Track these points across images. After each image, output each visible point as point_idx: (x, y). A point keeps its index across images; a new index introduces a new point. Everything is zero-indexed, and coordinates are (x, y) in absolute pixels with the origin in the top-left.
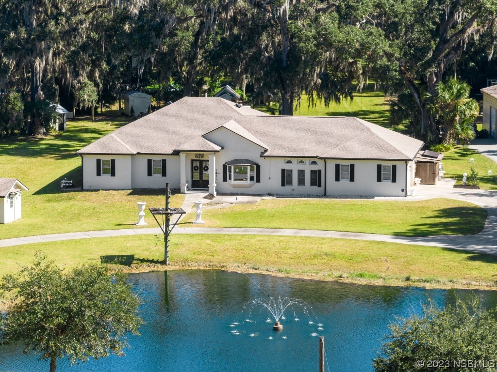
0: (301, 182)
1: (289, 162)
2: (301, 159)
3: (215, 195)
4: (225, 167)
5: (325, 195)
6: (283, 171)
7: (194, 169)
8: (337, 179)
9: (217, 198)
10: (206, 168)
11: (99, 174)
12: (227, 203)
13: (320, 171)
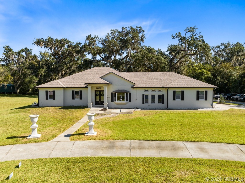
0: (153, 101)
1: (147, 91)
2: (153, 89)
3: (107, 109)
4: (112, 94)
5: (167, 108)
6: (143, 95)
7: (96, 95)
8: (174, 99)
9: (108, 111)
10: (102, 95)
11: (47, 99)
12: (114, 113)
13: (163, 95)
